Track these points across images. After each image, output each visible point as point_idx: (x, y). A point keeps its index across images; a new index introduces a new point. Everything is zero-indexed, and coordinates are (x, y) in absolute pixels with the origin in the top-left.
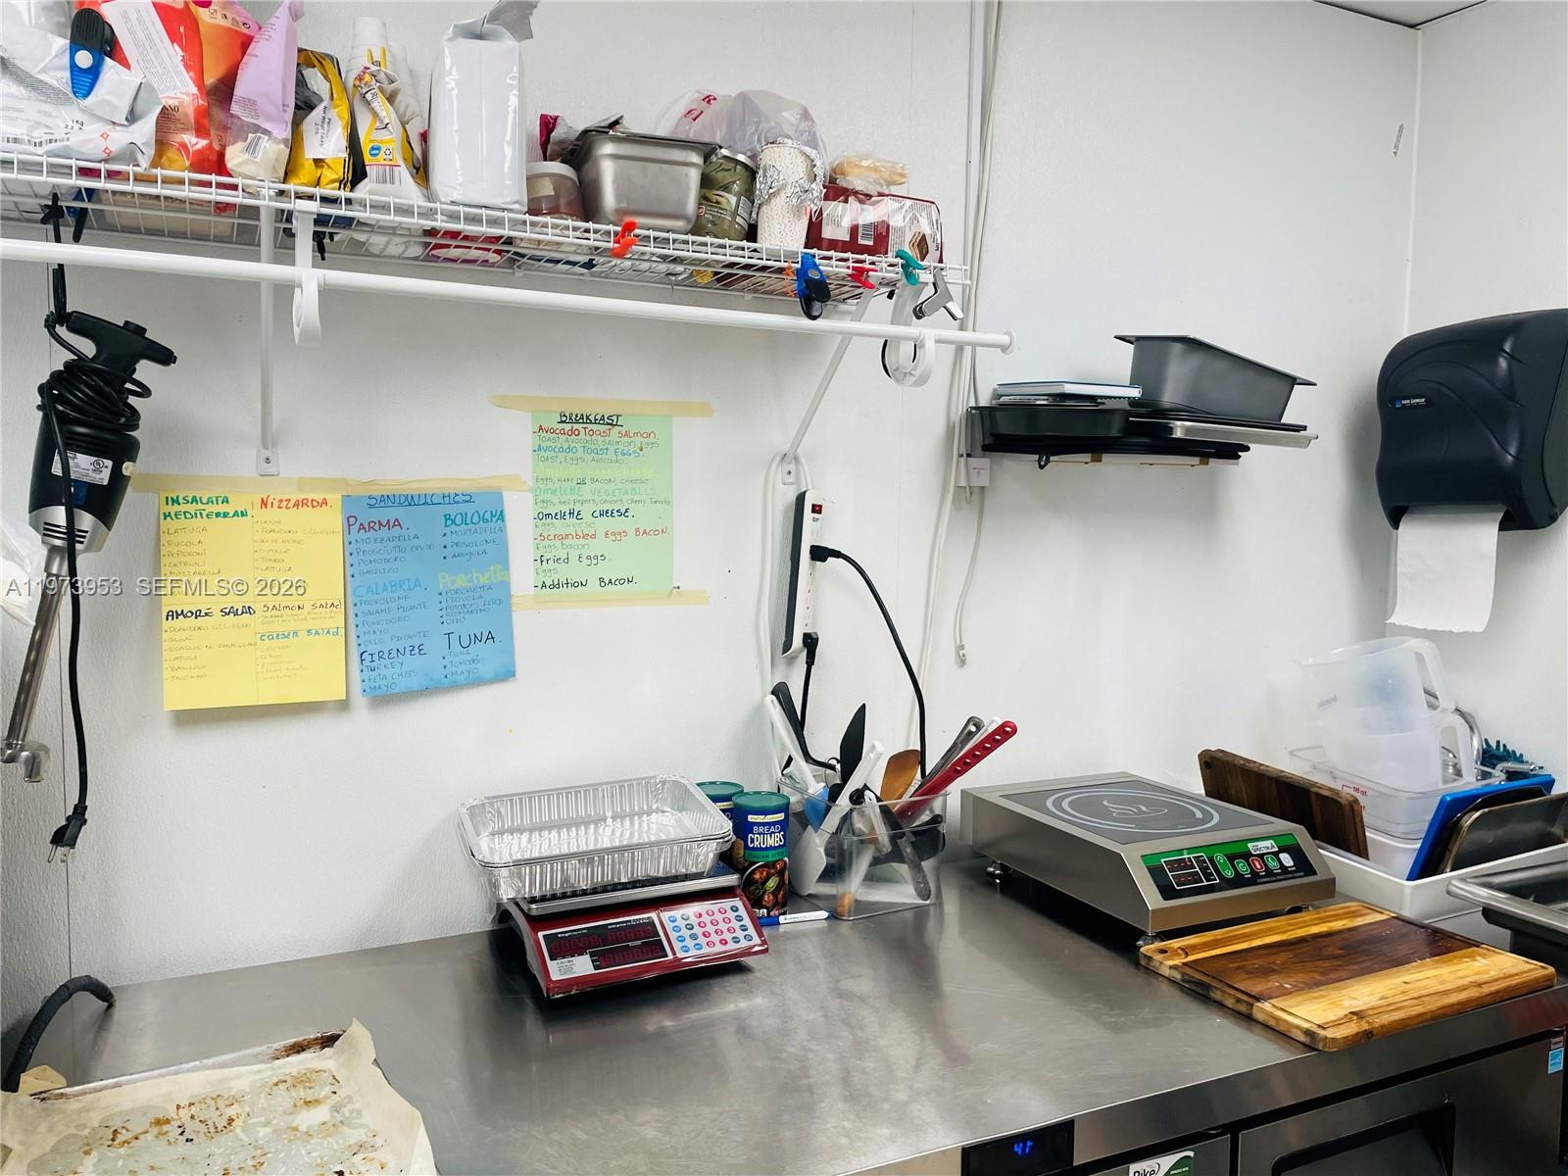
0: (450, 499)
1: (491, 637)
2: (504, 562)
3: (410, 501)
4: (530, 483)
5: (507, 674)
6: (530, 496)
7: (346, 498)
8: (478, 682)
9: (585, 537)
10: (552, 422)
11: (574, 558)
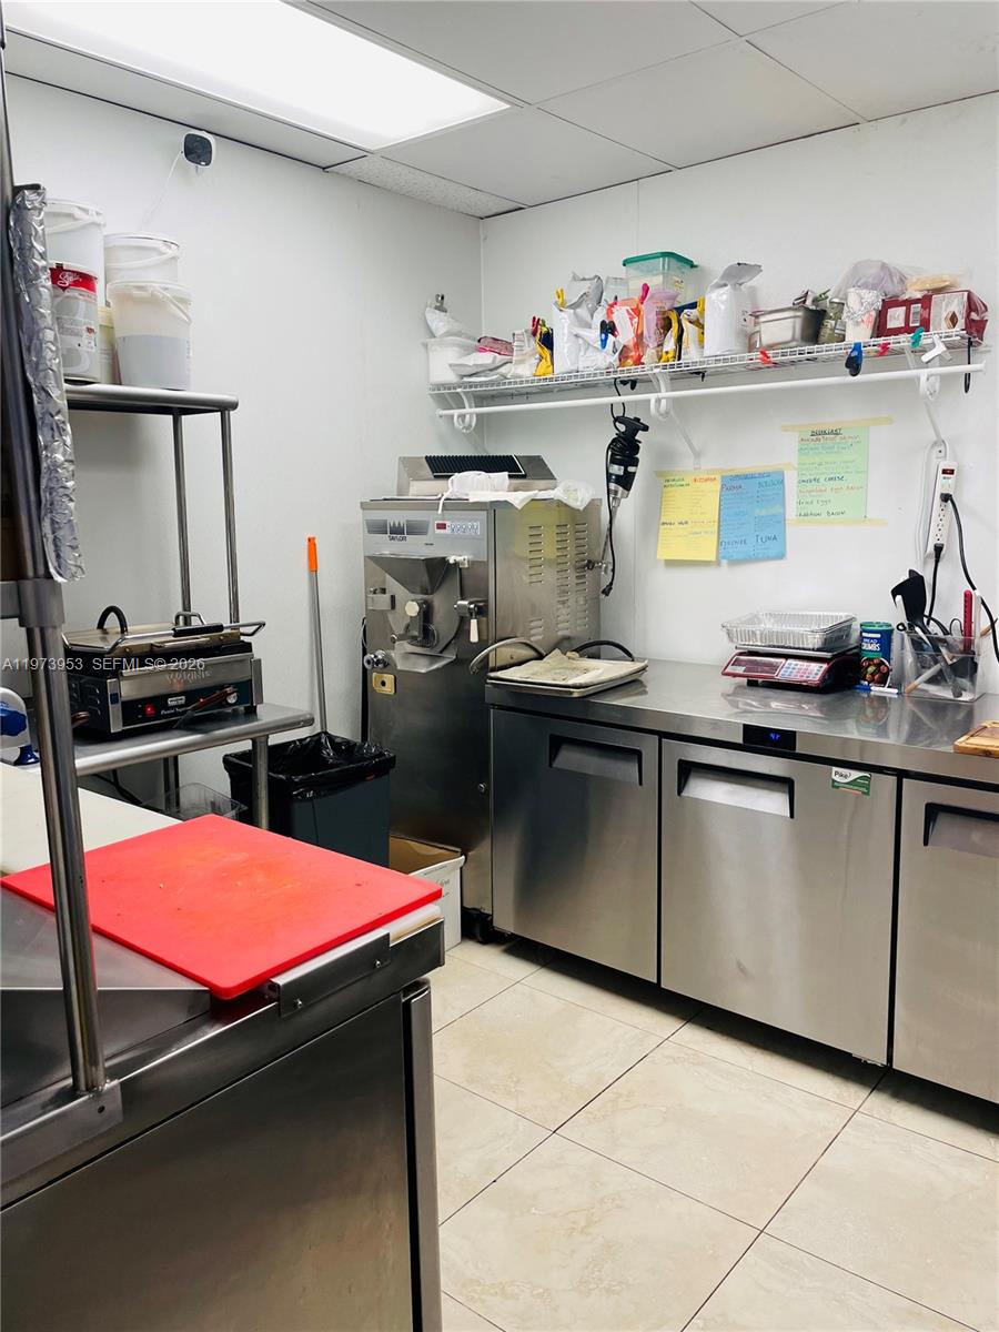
0: (761, 475)
1: (775, 538)
2: (783, 505)
3: (746, 477)
4: (796, 466)
5: (781, 556)
6: (796, 472)
7: (723, 477)
8: (768, 559)
9: (821, 491)
10: (808, 435)
11: (815, 502)
